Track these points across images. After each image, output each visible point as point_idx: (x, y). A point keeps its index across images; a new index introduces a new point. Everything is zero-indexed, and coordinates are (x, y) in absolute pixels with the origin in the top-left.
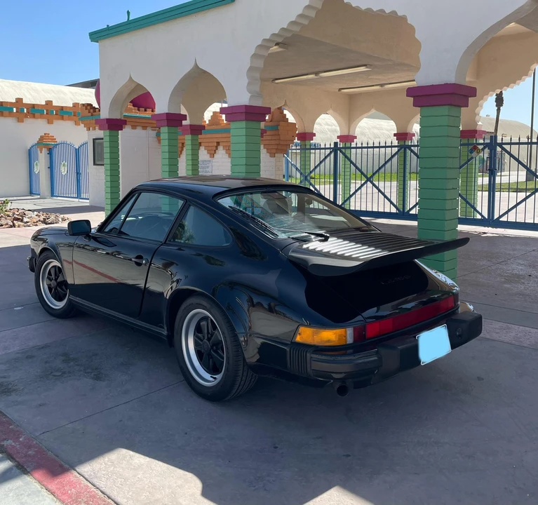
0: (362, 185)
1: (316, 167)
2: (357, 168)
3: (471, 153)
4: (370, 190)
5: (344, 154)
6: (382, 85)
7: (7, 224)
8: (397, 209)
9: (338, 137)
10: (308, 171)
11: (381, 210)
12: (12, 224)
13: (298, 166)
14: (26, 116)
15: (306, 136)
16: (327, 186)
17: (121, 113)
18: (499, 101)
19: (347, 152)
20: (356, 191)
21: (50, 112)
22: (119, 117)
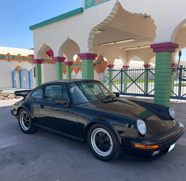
0: (131, 84)
1: (114, 78)
2: (129, 78)
3: (172, 72)
4: (134, 86)
5: (125, 73)
6: (139, 47)
7: (2, 98)
8: (144, 93)
9: (123, 67)
10: (111, 79)
11: (138, 93)
12: (3, 98)
13: (108, 77)
14: (11, 59)
15: (111, 66)
16: (119, 85)
17: (42, 57)
18: (180, 54)
19: (126, 72)
20: (129, 86)
21: (19, 58)
22: (41, 59)
